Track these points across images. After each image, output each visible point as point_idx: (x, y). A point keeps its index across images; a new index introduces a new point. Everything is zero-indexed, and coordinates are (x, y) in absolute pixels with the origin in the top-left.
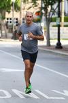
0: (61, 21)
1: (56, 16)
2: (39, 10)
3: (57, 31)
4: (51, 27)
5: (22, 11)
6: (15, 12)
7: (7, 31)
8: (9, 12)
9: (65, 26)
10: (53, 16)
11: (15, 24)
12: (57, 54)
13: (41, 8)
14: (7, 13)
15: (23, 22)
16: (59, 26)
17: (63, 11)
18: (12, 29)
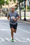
0: (26, 9)
1: (24, 7)
2: (16, 4)
3: (24, 13)
4: (21, 12)
5: (9, 5)
6: (6, 5)
7: (3, 13)
8: (4, 5)
9: (27, 11)
10: (23, 7)
11: (6, 10)
12: (24, 23)
13: (18, 4)
14: (3, 6)
15: (10, 10)
16: (25, 11)
17: (27, 5)
18: (5, 12)
